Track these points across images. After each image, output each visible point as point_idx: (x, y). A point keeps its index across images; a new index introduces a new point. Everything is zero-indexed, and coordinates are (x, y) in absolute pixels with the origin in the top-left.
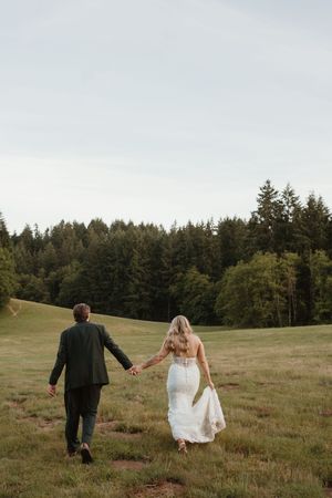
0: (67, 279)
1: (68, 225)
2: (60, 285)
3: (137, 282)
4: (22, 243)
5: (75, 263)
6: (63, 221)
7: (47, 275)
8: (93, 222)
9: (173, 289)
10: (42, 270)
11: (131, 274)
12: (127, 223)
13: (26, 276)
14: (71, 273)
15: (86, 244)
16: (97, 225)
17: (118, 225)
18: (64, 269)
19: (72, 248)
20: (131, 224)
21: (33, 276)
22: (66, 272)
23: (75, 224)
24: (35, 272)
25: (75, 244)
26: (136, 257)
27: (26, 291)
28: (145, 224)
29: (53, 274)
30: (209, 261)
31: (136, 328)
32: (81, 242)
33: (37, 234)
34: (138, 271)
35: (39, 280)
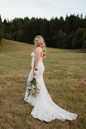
0: (19, 35)
1: (18, 19)
2: (17, 37)
5: (21, 30)
6: (16, 18)
9: (54, 37)
10: (11, 32)
11: (40, 32)
12: (36, 18)
13: (5, 34)
14: (20, 33)
15: (24, 24)
16: (27, 19)
17: (33, 18)
18: (18, 32)
19: (20, 25)
21: (8, 34)
22: (18, 33)
23: (20, 19)
24: (9, 33)
26: (42, 27)
29: (14, 33)
30: (66, 28)
32: (22, 24)
33: (8, 21)
34: (42, 32)
35: (10, 35)
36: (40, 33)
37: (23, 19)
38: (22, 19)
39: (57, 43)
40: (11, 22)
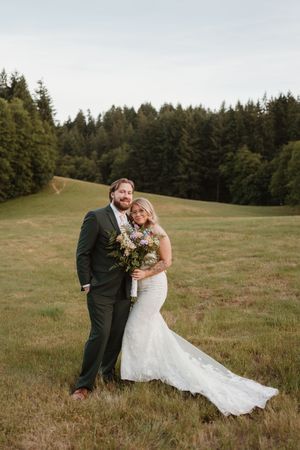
0: (118, 160)
1: (119, 109)
2: (112, 166)
3: (186, 162)
4: (75, 127)
5: (125, 145)
6: (114, 106)
7: (99, 157)
8: (142, 106)
9: (223, 169)
10: (95, 153)
11: (180, 153)
12: (175, 106)
13: (78, 159)
14: (121, 155)
15: (135, 127)
16: (147, 109)
17: (167, 108)
18: (115, 151)
19: (122, 131)
20: (180, 107)
21: (86, 159)
22: (117, 154)
23: (125, 108)
24: (88, 155)
25: (126, 128)
26: (186, 136)
27: (79, 173)
28: (193, 107)
29: (104, 156)
30: (261, 139)
31: (187, 208)
32: (131, 126)
33: (90, 119)
34: (188, 151)
35: (92, 162)
36: (179, 156)
37: (136, 110)
38: (132, 109)
39: (231, 186)
40: (99, 120)
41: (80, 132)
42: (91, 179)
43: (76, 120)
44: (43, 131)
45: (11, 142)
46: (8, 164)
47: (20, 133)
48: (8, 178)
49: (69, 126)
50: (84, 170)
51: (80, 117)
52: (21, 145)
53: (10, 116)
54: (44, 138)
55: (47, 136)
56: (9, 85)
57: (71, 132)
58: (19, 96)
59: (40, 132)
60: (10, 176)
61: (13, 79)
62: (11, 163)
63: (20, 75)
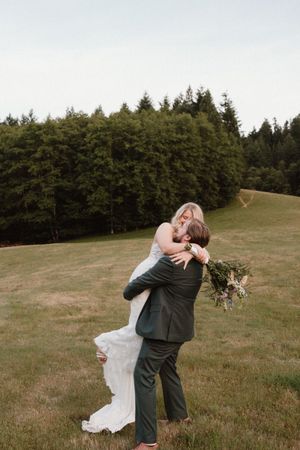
4: (261, 137)
7: (287, 166)
10: (282, 162)
13: (264, 170)
21: (273, 169)
24: (275, 165)
27: (265, 184)
29: (293, 165)
33: (276, 127)
35: (279, 172)
40: (286, 128)
41: (266, 142)
42: (279, 190)
43: (261, 130)
44: (229, 143)
45: (198, 157)
46: (195, 179)
47: (205, 146)
48: (194, 193)
49: (254, 136)
50: (271, 181)
51: (266, 126)
52: (207, 158)
53: (195, 131)
54: (230, 150)
55: (233, 148)
56: (195, 101)
57: (256, 142)
58: (205, 111)
59: (226, 145)
60: (197, 191)
61: (199, 94)
62: (198, 177)
63: (205, 90)
